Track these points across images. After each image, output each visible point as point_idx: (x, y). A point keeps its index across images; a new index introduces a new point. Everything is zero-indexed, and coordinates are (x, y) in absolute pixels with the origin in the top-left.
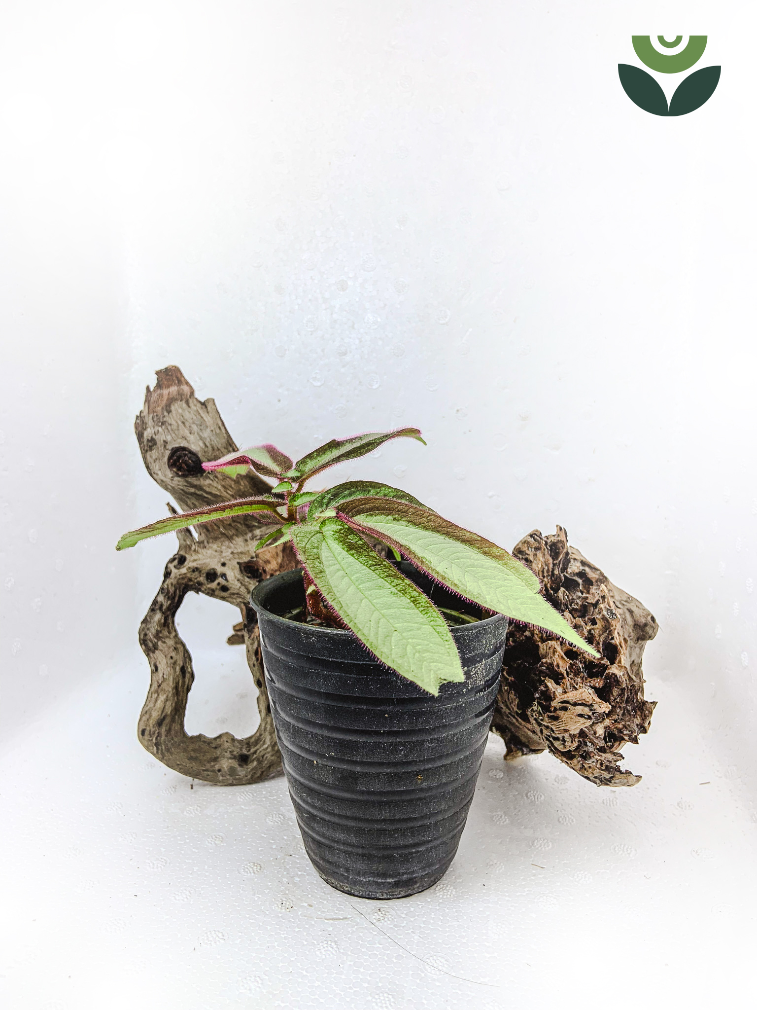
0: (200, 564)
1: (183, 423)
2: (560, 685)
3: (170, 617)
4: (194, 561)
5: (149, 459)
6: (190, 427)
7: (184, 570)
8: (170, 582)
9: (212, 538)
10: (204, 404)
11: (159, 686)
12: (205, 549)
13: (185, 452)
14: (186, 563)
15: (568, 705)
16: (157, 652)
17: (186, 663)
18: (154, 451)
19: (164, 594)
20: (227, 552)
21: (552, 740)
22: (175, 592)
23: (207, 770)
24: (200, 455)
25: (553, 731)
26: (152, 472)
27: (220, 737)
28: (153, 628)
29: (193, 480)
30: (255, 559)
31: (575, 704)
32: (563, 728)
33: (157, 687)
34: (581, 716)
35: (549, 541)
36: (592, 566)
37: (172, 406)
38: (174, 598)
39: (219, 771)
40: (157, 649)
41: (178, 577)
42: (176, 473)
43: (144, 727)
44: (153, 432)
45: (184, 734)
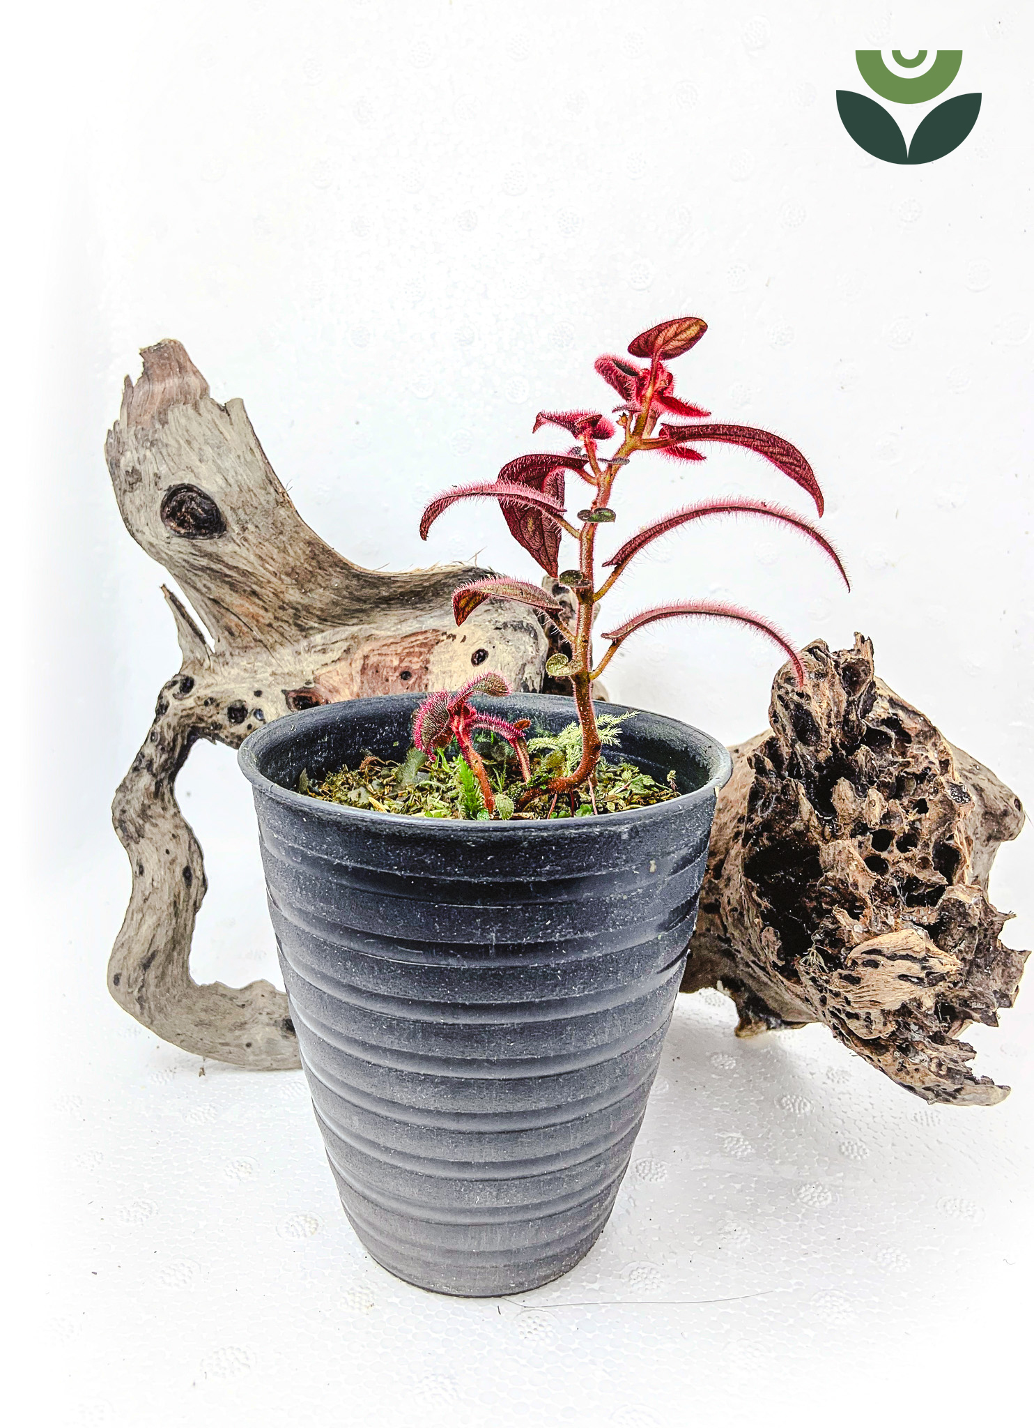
0: (218, 692)
1: (188, 442)
2: (858, 919)
3: (166, 782)
4: (208, 686)
5: (129, 507)
6: (200, 449)
7: (189, 702)
8: (165, 722)
9: (238, 648)
10: (224, 409)
11: (146, 900)
12: (226, 667)
13: (190, 494)
14: (193, 690)
15: (879, 958)
16: (142, 841)
17: (192, 861)
18: (138, 492)
19: (156, 743)
20: (266, 672)
21: (845, 1018)
22: (175, 740)
23: (227, 1044)
24: (217, 501)
25: (848, 1003)
26: (134, 529)
27: (249, 987)
28: (137, 799)
29: (206, 544)
30: (312, 686)
31: (893, 957)
32: (868, 998)
33: (142, 902)
34: (903, 977)
35: (842, 661)
36: (910, 709)
37: (170, 413)
38: (173, 749)
39: (249, 1045)
40: (143, 837)
41: (180, 714)
42: (175, 531)
43: (118, 971)
44: (136, 459)
45: (189, 982)
